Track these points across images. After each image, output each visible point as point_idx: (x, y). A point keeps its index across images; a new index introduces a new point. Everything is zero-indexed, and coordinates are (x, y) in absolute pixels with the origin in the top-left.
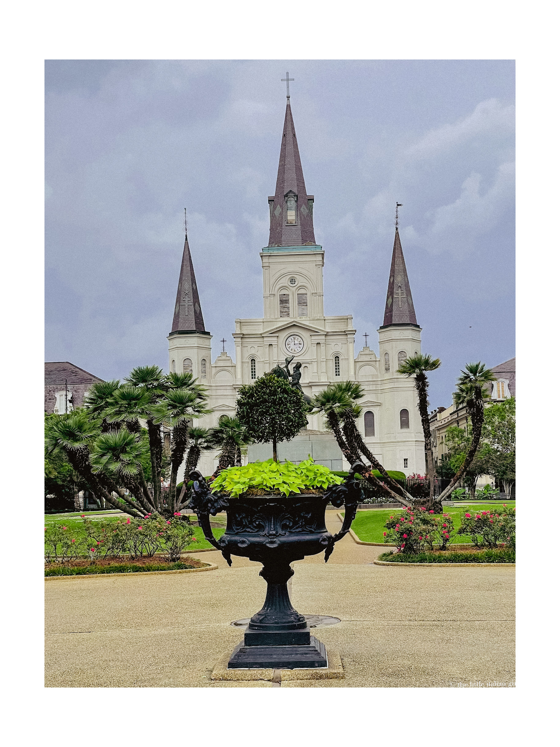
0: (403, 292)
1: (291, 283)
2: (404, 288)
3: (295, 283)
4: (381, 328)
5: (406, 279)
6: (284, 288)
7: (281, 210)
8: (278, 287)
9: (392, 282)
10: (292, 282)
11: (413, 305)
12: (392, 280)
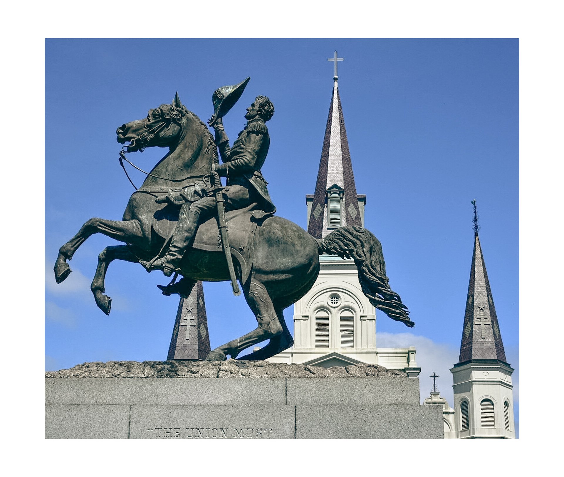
0: (486, 317)
1: (332, 303)
2: (487, 311)
3: (337, 303)
4: (456, 366)
5: (491, 300)
6: (322, 308)
7: (321, 209)
8: (314, 306)
9: (471, 304)
10: (333, 301)
11: (500, 336)
12: (470, 302)
